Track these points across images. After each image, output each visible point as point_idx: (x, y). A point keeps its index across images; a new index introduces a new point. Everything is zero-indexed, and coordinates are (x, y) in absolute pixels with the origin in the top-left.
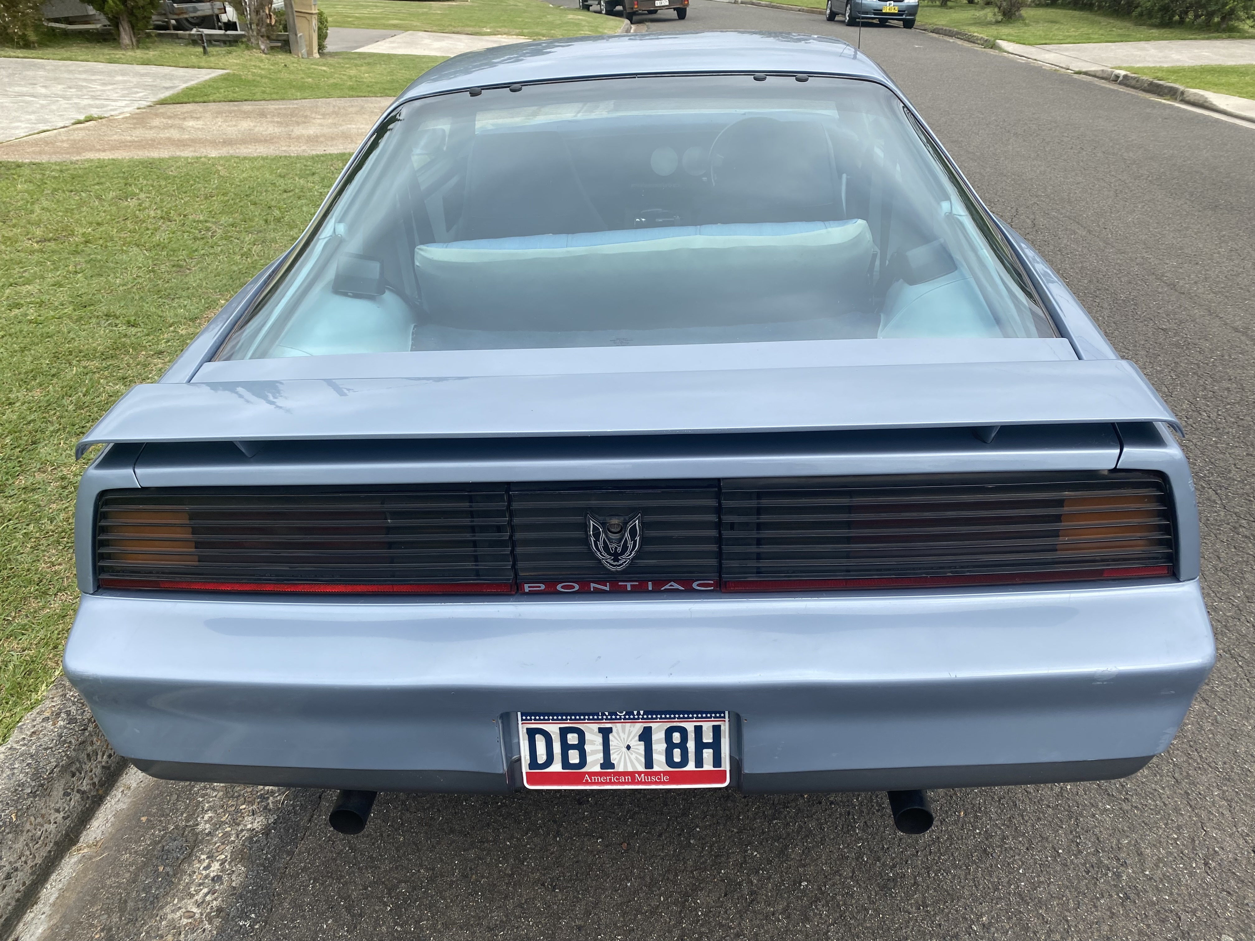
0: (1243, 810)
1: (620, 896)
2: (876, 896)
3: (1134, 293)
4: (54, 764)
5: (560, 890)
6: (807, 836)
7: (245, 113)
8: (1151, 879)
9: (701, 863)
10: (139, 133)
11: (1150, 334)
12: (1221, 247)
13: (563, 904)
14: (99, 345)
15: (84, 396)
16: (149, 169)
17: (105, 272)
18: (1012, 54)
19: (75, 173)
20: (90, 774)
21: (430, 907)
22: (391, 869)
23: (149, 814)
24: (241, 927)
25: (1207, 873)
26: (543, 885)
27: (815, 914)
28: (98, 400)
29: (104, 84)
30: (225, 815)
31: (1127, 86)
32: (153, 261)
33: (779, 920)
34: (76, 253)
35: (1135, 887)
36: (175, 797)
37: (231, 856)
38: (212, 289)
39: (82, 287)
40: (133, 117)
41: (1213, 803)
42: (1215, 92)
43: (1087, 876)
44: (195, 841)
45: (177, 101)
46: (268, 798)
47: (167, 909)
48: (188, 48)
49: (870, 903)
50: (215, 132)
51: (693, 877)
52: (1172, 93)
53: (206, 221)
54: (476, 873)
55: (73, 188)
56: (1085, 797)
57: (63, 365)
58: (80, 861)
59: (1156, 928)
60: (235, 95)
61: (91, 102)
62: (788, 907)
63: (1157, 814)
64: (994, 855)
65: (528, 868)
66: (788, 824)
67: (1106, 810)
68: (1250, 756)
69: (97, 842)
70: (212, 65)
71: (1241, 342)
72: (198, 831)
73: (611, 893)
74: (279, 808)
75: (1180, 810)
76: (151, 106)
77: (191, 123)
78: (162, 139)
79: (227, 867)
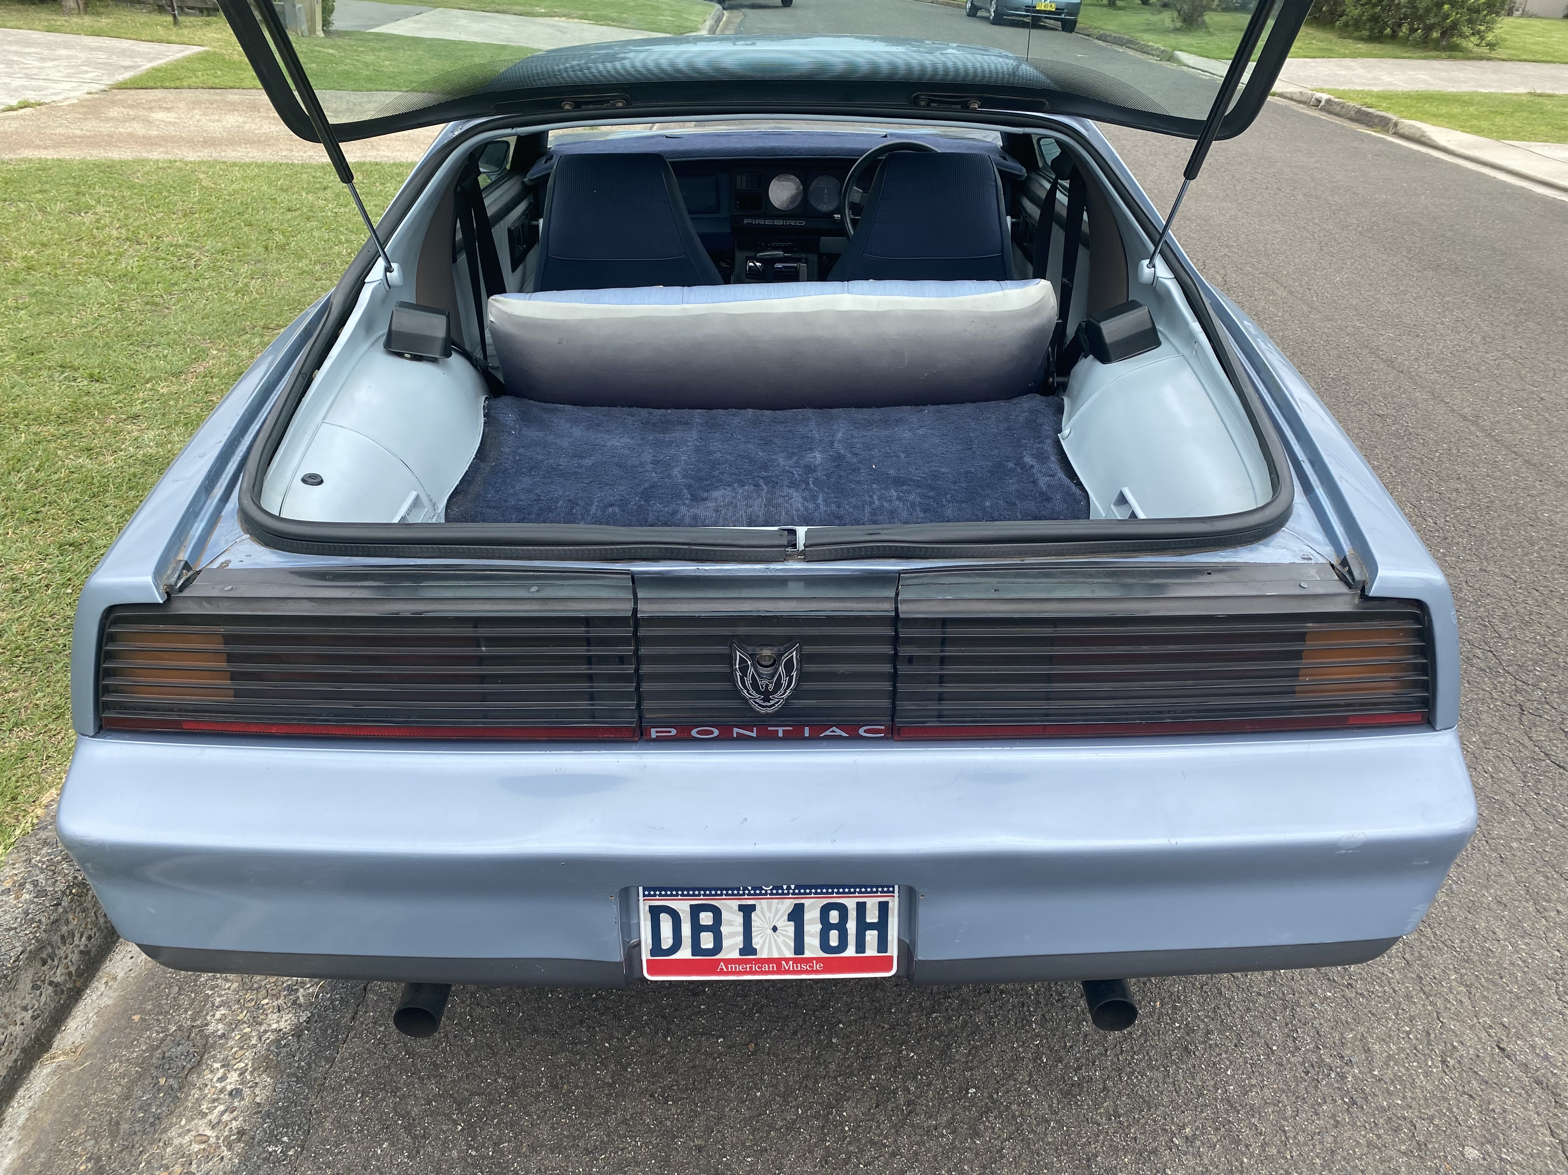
0: (1485, 997)
1: (748, 1109)
2: (1058, 1104)
3: (1345, 370)
4: (20, 949)
5: (674, 1102)
6: (973, 1033)
7: (231, 104)
8: (1380, 1080)
9: (846, 1067)
10: (91, 126)
11: (1364, 421)
12: (1445, 317)
13: (678, 1119)
14: (54, 405)
15: (37, 471)
16: (107, 174)
17: (56, 309)
18: (1194, 68)
19: (9, 176)
20: (66, 961)
21: (512, 1125)
22: (460, 1079)
23: (142, 1012)
24: (270, 1153)
25: (1445, 1072)
26: (652, 1096)
27: (986, 1128)
28: (56, 476)
29: (43, 59)
30: (242, 1012)
31: (1330, 112)
32: (119, 296)
33: (943, 1136)
34: (15, 282)
35: (1363, 1090)
36: (176, 989)
37: (253, 1064)
38: (200, 335)
39: (27, 328)
40: (82, 104)
41: (1450, 989)
42: (1433, 125)
43: (1306, 1077)
44: (205, 1045)
45: (140, 85)
46: (297, 990)
47: (173, 1133)
48: (152, 16)
49: (1052, 1114)
50: (192, 128)
51: (837, 1084)
52: (1384, 124)
53: (187, 246)
54: (569, 1083)
55: (7, 196)
56: (1302, 982)
57: (6, 431)
58: (54, 1072)
59: (1388, 1139)
60: (217, 81)
61: (24, 82)
62: (954, 1119)
63: (1385, 1002)
64: (1197, 1053)
65: (633, 1075)
66: (950, 1018)
67: (1326, 998)
68: (1491, 933)
69: (76, 1048)
70: (186, 40)
71: (1471, 433)
72: (207, 1033)
73: (737, 1105)
74: (312, 1004)
75: (1412, 997)
76: (105, 91)
77: (159, 115)
78: (121, 134)
79: (249, 1077)
